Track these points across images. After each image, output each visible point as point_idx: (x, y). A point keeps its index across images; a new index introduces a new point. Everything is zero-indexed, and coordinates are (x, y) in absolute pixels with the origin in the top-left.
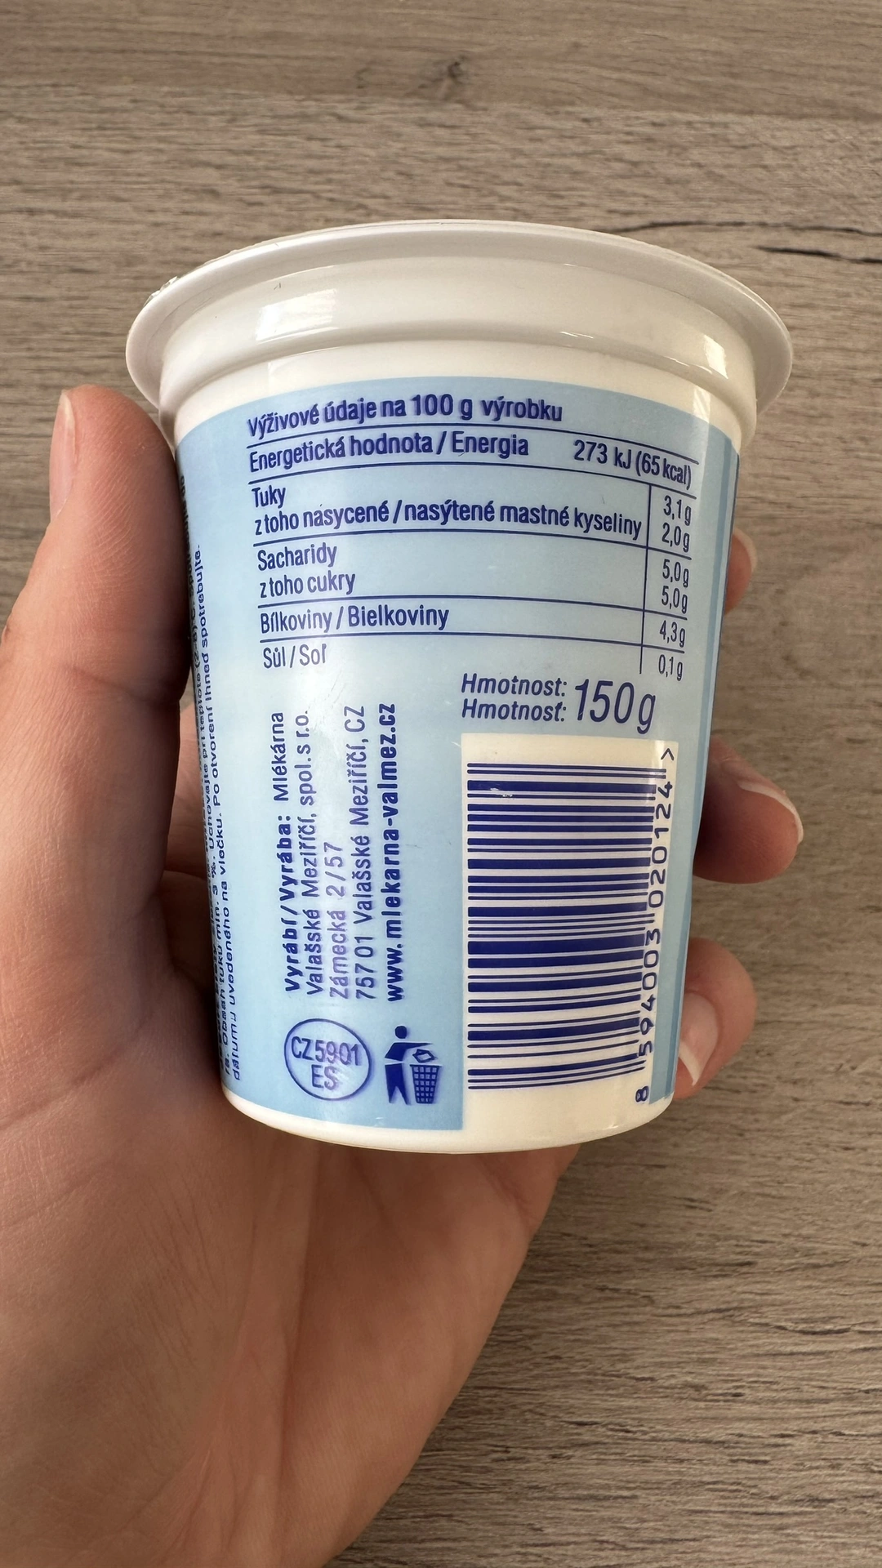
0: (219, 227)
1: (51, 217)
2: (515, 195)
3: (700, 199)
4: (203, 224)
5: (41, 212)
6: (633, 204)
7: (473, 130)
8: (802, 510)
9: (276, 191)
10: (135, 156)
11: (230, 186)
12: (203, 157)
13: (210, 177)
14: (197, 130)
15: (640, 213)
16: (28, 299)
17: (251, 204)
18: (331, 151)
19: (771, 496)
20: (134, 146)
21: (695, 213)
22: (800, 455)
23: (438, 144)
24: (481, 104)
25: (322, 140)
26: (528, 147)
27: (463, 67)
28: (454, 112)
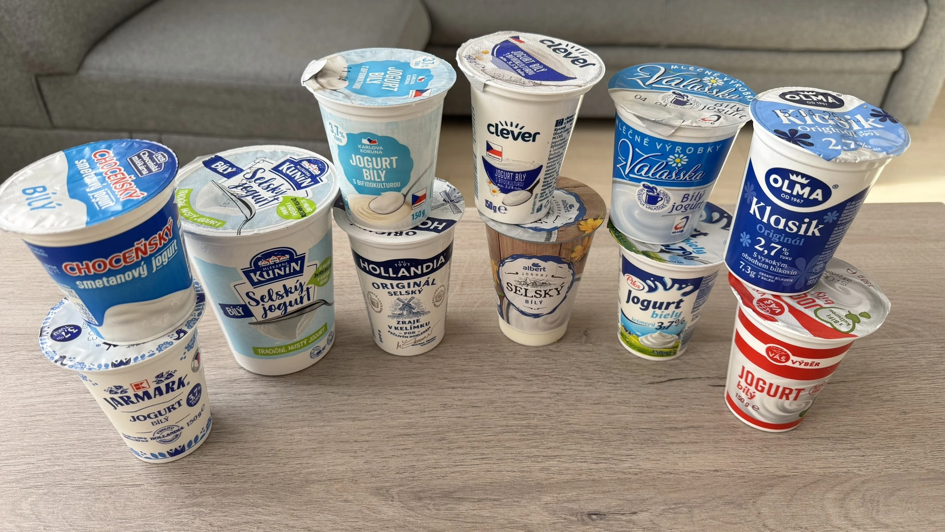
0: (520, 389)
1: (461, 389)
2: (619, 372)
3: (683, 370)
4: (514, 388)
5: (456, 388)
6: (661, 373)
7: (598, 352)
8: (753, 473)
9: (536, 376)
10: (485, 367)
11: (520, 375)
12: (507, 366)
13: (512, 373)
14: (504, 358)
15: (665, 376)
16: (460, 417)
17: (529, 381)
18: (551, 362)
19: (741, 469)
20: (484, 364)
21: (683, 376)
22: (746, 454)
23: (587, 357)
24: (598, 344)
25: (547, 358)
26: (619, 357)
27: (588, 332)
28: (589, 347)
